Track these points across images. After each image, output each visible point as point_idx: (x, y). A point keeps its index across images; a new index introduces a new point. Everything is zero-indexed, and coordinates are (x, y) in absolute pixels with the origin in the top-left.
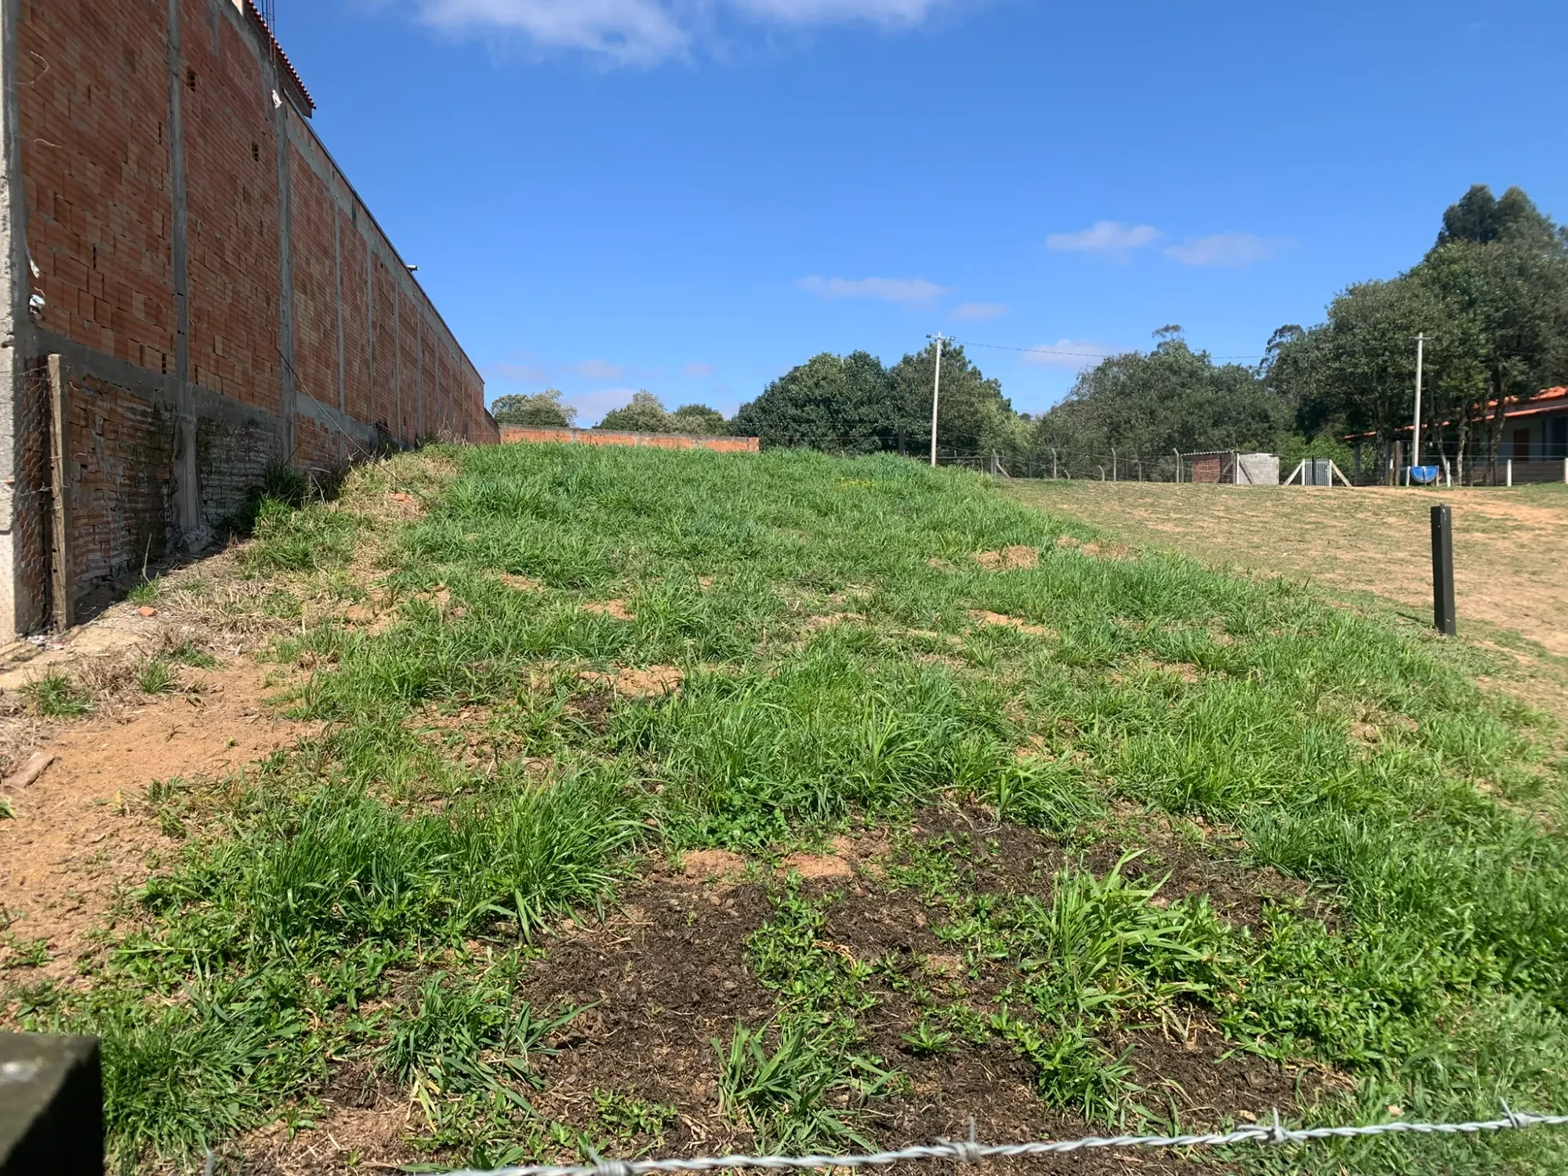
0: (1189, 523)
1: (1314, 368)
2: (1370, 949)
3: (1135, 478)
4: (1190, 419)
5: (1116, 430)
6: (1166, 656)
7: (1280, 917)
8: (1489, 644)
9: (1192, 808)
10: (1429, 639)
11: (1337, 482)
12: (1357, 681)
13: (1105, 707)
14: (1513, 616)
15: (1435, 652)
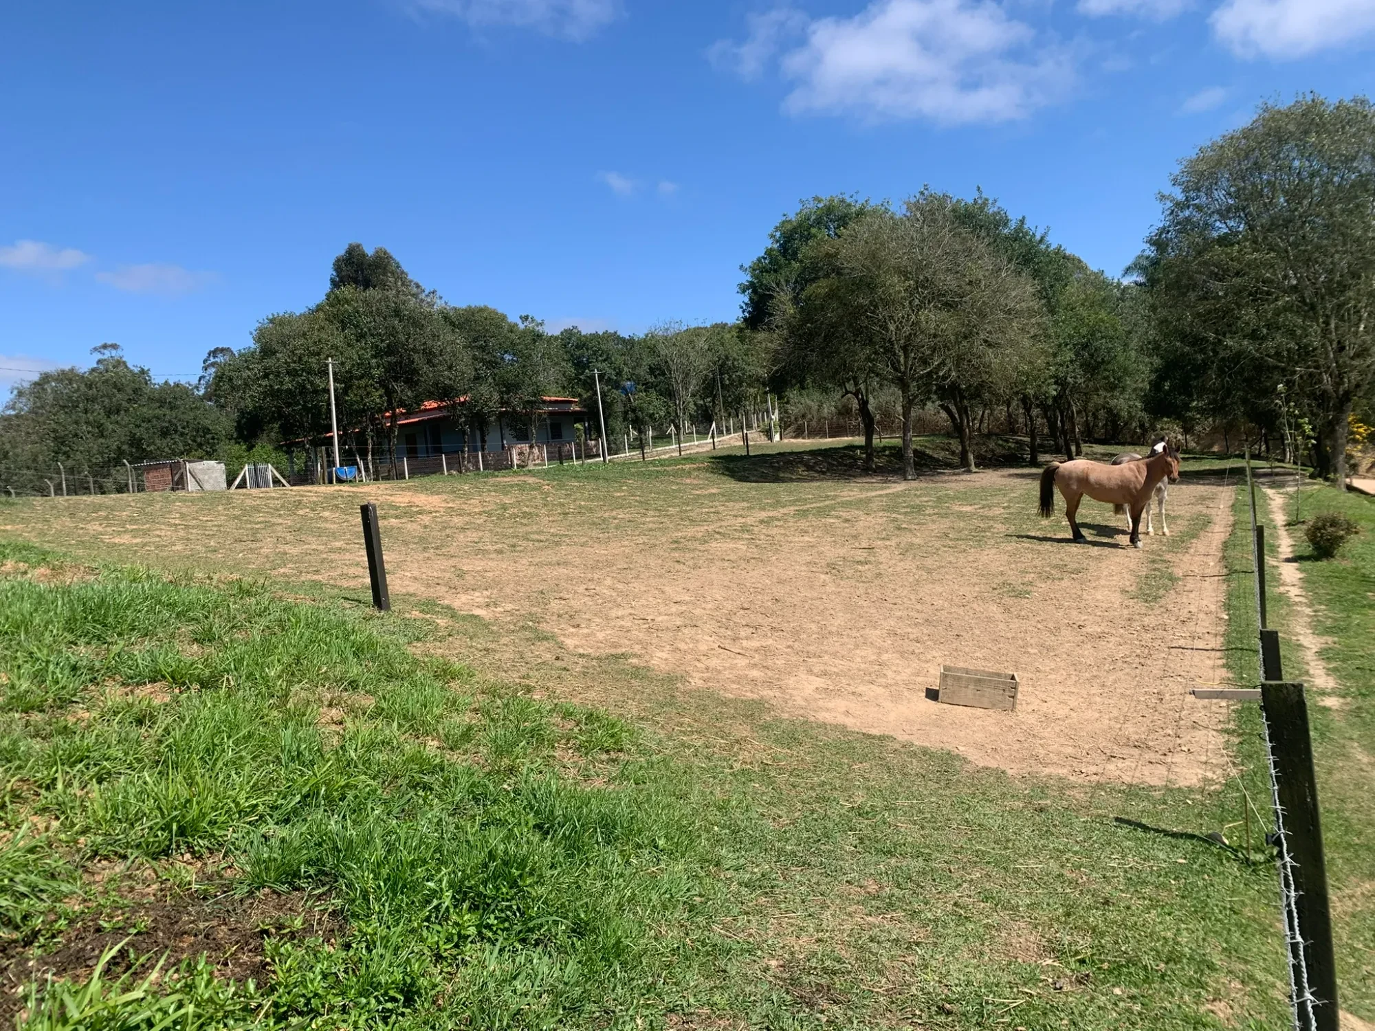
0: (146, 533)
1: (246, 385)
2: (369, 951)
3: (86, 490)
4: (136, 430)
5: (62, 444)
6: (134, 680)
7: (282, 950)
8: (416, 613)
9: (178, 846)
10: (371, 617)
11: (276, 482)
12: (320, 669)
13: (70, 757)
14: (428, 586)
15: (378, 628)
